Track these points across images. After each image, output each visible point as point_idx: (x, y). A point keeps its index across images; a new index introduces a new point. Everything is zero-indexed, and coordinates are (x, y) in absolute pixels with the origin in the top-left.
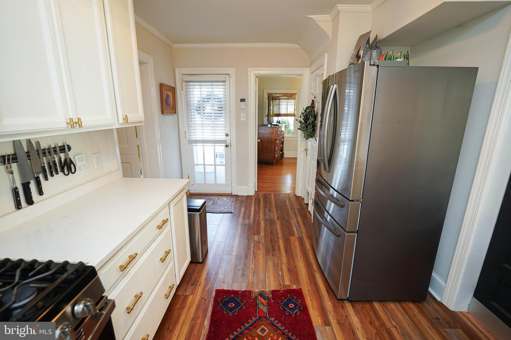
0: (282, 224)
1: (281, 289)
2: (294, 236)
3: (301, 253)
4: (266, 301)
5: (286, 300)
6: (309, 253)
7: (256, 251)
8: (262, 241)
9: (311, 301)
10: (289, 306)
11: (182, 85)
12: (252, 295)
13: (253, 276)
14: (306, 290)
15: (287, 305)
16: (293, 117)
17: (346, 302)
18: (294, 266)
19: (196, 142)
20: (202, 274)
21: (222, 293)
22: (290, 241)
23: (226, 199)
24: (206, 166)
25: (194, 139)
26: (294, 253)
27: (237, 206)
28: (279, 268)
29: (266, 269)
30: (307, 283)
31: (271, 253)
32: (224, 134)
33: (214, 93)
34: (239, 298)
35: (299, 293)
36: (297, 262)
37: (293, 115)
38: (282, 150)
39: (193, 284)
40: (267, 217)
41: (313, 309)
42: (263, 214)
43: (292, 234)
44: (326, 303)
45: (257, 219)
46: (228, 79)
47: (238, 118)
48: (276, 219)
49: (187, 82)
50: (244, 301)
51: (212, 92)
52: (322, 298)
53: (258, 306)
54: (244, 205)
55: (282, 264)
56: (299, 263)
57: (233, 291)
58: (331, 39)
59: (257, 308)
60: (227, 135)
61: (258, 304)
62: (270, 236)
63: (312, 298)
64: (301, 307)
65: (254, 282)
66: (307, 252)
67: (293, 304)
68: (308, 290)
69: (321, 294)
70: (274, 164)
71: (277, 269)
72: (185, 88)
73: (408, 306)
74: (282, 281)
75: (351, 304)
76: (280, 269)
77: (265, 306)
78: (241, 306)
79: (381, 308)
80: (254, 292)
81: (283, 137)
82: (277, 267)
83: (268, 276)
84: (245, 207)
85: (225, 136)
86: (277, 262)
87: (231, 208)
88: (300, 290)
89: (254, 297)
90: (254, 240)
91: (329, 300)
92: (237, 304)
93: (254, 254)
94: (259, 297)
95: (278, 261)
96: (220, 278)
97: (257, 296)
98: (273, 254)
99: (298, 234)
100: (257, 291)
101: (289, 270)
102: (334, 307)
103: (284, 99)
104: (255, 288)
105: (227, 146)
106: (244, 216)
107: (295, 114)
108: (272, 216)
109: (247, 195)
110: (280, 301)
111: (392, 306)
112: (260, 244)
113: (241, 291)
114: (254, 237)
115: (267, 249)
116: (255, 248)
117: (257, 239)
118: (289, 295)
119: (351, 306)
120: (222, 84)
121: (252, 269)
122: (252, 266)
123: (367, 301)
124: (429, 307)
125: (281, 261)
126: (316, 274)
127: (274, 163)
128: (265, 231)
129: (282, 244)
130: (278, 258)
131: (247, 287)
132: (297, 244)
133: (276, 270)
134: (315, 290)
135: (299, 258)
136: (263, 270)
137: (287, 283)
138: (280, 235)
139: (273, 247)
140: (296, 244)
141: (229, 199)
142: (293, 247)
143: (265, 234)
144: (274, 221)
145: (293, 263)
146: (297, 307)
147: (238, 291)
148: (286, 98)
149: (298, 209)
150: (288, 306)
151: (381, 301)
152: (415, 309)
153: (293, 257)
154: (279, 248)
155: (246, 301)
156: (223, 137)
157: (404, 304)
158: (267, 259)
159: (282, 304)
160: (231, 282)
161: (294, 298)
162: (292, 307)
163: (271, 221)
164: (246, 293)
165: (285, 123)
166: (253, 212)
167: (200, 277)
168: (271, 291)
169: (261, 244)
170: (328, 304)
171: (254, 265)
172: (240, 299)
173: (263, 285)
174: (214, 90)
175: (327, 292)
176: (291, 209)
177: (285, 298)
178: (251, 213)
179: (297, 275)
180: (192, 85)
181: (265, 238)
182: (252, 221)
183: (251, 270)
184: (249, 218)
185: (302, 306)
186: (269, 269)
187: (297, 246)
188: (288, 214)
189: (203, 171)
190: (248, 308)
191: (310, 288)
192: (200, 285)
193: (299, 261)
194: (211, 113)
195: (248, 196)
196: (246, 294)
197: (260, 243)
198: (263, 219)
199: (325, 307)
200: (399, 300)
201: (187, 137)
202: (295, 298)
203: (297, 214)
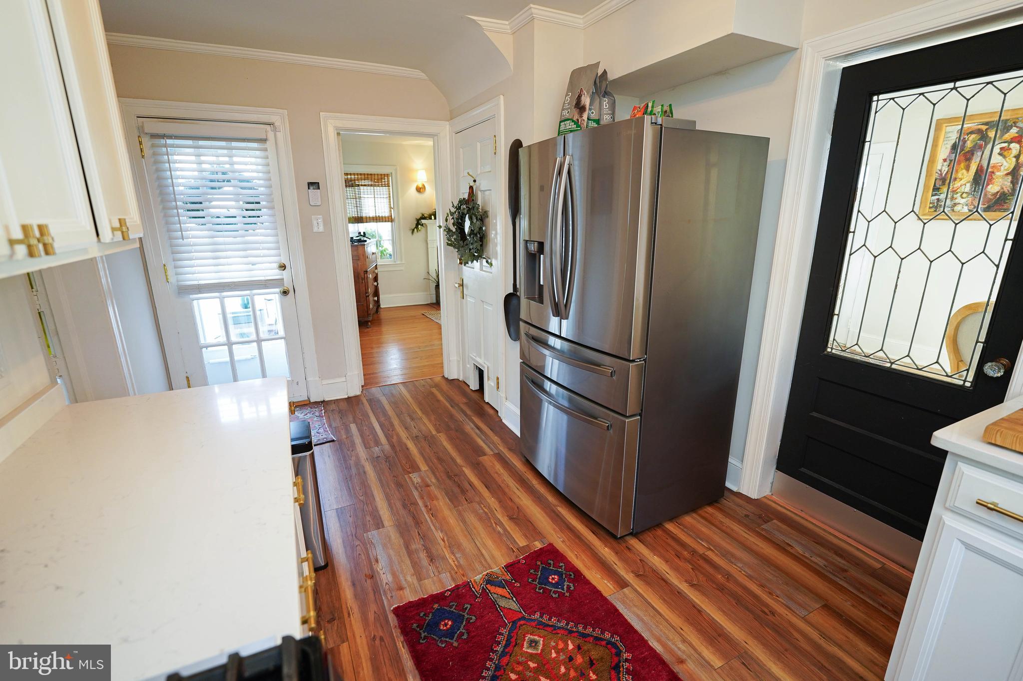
0: (451, 439)
1: (517, 557)
2: (485, 454)
3: (514, 482)
4: (507, 590)
5: (539, 573)
6: (528, 478)
7: (430, 503)
8: (431, 481)
9: (577, 558)
10: (550, 580)
11: (141, 143)
12: (474, 590)
13: (453, 553)
14: (561, 543)
15: (544, 580)
16: (389, 224)
17: (628, 538)
18: (516, 508)
19: (200, 289)
20: (341, 591)
21: (412, 609)
22: (483, 466)
23: (303, 414)
24: (234, 346)
25: (196, 283)
26: (503, 485)
27: (337, 423)
28: (493, 522)
29: (470, 533)
30: (554, 529)
31: (462, 498)
32: (276, 265)
33: (236, 167)
34: (453, 605)
35: (550, 553)
36: (517, 499)
37: (390, 219)
38: (376, 293)
39: (333, 619)
40: (415, 432)
41: (589, 569)
42: (404, 429)
43: (480, 452)
44: (602, 551)
45: (395, 440)
46: (271, 135)
47: (306, 225)
48: (434, 432)
49: (154, 136)
50: (466, 606)
51: (232, 164)
52: (592, 547)
53: (498, 604)
54: (351, 419)
55: (494, 513)
56: (522, 500)
57: (432, 596)
58: (512, 68)
59: (499, 609)
60: (283, 267)
61: (496, 601)
62: (440, 466)
63: (577, 552)
64: (571, 575)
65: (462, 563)
66: (524, 478)
67: (555, 575)
68: (563, 542)
69: (586, 540)
70: (369, 323)
71: (489, 525)
72: (151, 152)
73: (706, 512)
74: (512, 543)
75: (637, 538)
76: (496, 524)
77: (510, 599)
78: (467, 619)
79: (677, 528)
80: (475, 581)
81: (376, 265)
82: (487, 519)
83: (481, 543)
84: (355, 422)
85: (277, 271)
86: (481, 511)
87: (324, 430)
88: (551, 545)
89: (480, 591)
90: (413, 484)
91: (603, 546)
92: (457, 619)
93: (430, 510)
94: (488, 586)
95: (482, 509)
96: (386, 583)
97: (483, 587)
98: (467, 500)
99: (492, 450)
100: (478, 578)
101: (511, 518)
102: (617, 553)
103: (365, 185)
104: (470, 574)
105: (285, 293)
106: (364, 441)
107: (393, 217)
108: (424, 428)
109: (347, 397)
110: (530, 580)
111: (688, 519)
112: (431, 487)
113: (448, 590)
114: (410, 478)
115: (450, 493)
116: (425, 498)
117: (419, 480)
118: (539, 563)
119: (639, 542)
120: (255, 145)
121: (443, 540)
122: (439, 535)
123: (655, 527)
124: (730, 504)
125: (489, 508)
126: (560, 509)
127: (369, 321)
128: (427, 460)
129: (472, 475)
130: (480, 503)
131: (454, 579)
132: (498, 467)
133: (489, 527)
134: (573, 537)
135: (516, 492)
136: (465, 536)
137: (522, 542)
138: (459, 460)
139: (459, 486)
140: (498, 469)
141: (308, 414)
142: (495, 476)
143: (428, 465)
144: (433, 436)
145: (510, 504)
146: (564, 577)
147: (442, 594)
148: (370, 183)
149: (466, 403)
150: (549, 582)
151: (673, 519)
152: (717, 514)
153: (504, 493)
154: (472, 485)
155: (471, 605)
156: (273, 273)
157: (700, 512)
158: (460, 512)
159: (536, 583)
160: (415, 582)
161: (550, 564)
162: (556, 580)
163: (425, 438)
164: (460, 589)
165: (373, 236)
166: (380, 428)
167: (339, 598)
168: (503, 568)
169: (433, 488)
170: (606, 552)
171: (442, 531)
172: (456, 606)
173: (481, 562)
174: (235, 159)
175: (594, 533)
176: (452, 406)
177: (536, 570)
178: (376, 432)
179: (530, 522)
180: (172, 146)
181: (434, 473)
182: (387, 447)
183: (442, 543)
184: (377, 443)
185: (571, 573)
186: (475, 528)
187: (500, 471)
188: (451, 416)
189: (228, 359)
190: (482, 617)
191: (565, 537)
192: (349, 614)
193: (518, 496)
194: (235, 217)
195: (349, 398)
196: (462, 592)
197: (428, 486)
198: (409, 437)
199: (604, 559)
200: (693, 509)
201: (172, 279)
202: (552, 562)
203: (469, 412)
